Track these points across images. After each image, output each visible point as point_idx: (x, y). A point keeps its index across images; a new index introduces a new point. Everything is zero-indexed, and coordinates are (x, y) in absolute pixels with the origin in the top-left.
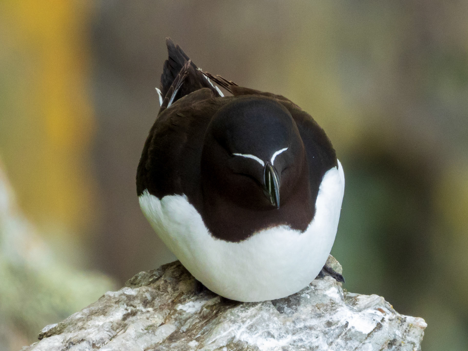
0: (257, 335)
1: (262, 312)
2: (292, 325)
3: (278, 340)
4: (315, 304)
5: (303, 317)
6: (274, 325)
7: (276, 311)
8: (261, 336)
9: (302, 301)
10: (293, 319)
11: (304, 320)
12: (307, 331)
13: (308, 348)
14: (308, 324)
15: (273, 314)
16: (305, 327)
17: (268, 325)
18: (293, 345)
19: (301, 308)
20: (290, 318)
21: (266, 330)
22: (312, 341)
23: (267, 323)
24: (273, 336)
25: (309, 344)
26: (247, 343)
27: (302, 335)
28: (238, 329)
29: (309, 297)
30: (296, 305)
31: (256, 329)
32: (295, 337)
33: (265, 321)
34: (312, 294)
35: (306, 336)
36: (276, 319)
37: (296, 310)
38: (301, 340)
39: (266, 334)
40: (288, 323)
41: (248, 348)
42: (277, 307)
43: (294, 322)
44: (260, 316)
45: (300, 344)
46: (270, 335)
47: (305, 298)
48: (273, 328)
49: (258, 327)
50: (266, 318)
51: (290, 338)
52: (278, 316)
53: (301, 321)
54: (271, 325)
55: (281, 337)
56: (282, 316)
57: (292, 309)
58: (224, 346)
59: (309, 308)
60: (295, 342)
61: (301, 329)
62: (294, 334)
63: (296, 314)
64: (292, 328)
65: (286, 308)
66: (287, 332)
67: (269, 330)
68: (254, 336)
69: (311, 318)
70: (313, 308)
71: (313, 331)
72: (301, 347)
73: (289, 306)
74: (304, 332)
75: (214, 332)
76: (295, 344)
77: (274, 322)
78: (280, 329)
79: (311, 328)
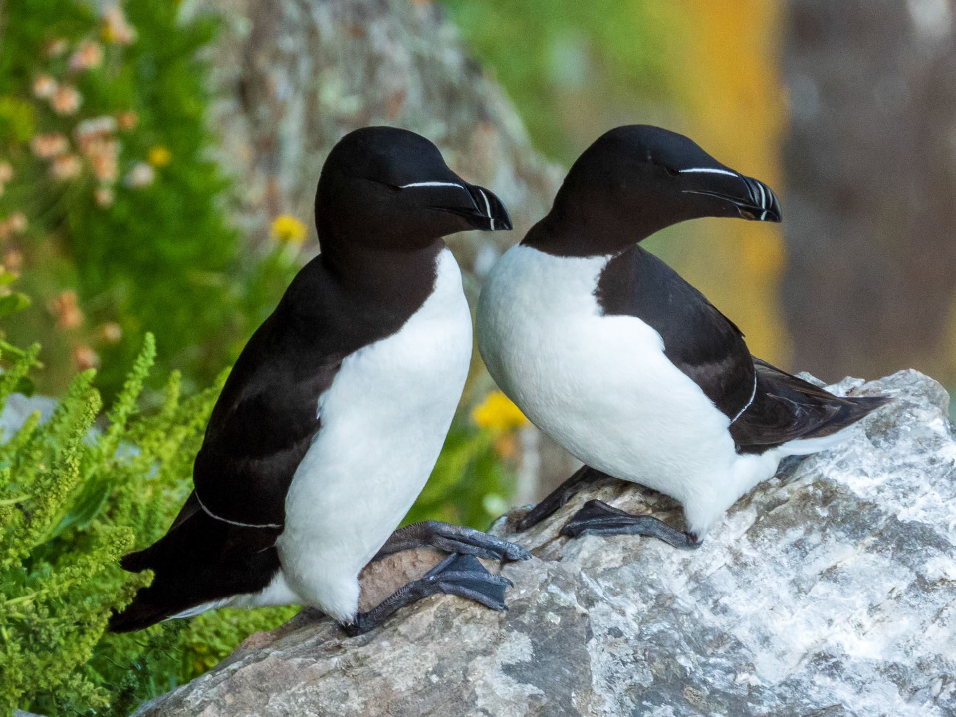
0: (849, 472)
1: (854, 446)
2: (889, 461)
3: (872, 478)
4: (916, 438)
5: (902, 452)
6: (869, 461)
7: (871, 445)
8: (852, 473)
9: (902, 435)
10: (891, 455)
11: (903, 456)
12: (907, 469)
13: (907, 488)
14: (907, 461)
15: (867, 448)
16: (905, 464)
17: (860, 462)
18: (890, 485)
19: (900, 442)
20: (886, 454)
21: (858, 467)
22: (912, 481)
23: (861, 459)
24: (866, 475)
25: (908, 485)
26: (836, 481)
27: (900, 474)
28: (827, 465)
29: (909, 429)
30: (893, 439)
31: (847, 465)
32: (893, 476)
33: (857, 457)
34: (913, 426)
35: (905, 475)
36: (870, 454)
37: (894, 444)
38: (900, 479)
39: (859, 472)
40: (884, 460)
41: (837, 487)
42: (872, 440)
43: (891, 458)
44: (852, 450)
45: (898, 484)
46: (863, 472)
47: (905, 431)
48: (867, 465)
49: (849, 463)
50: (859, 454)
51: (886, 476)
52: (873, 451)
53: (899, 458)
54: (865, 462)
55: (875, 475)
56: (878, 451)
57: (890, 443)
58: (809, 485)
59: (910, 442)
60: (892, 481)
61: (899, 466)
62: (891, 472)
63: (894, 450)
64: (888, 465)
65: (882, 442)
66: (883, 470)
67: (863, 467)
68: (845, 474)
69: (912, 454)
70: (914, 442)
71: (913, 470)
72: (899, 487)
73: (886, 440)
74: (903, 470)
75: (799, 468)
76: (893, 484)
77: (869, 458)
78: (875, 466)
79: (911, 466)
